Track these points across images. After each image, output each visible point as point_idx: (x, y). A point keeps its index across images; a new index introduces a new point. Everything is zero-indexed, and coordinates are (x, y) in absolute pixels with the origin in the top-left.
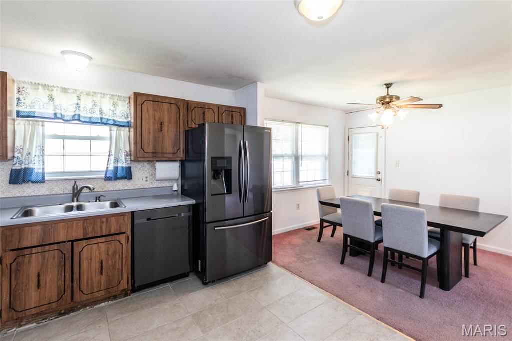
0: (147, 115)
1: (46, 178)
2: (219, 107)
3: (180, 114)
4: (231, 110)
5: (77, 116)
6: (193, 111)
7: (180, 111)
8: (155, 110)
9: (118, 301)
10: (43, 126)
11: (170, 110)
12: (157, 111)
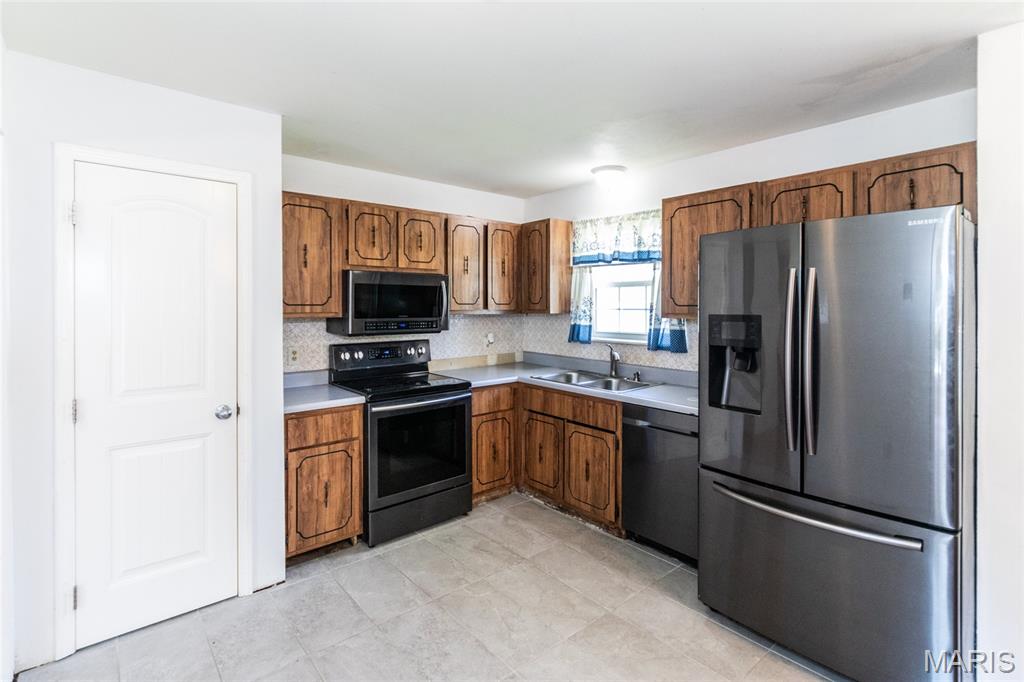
0: (680, 235)
1: (593, 338)
2: (854, 172)
3: (742, 220)
4: (906, 166)
5: (617, 254)
6: (776, 205)
7: (741, 211)
8: (693, 223)
9: (609, 535)
10: (591, 272)
11: (720, 216)
12: (695, 224)
